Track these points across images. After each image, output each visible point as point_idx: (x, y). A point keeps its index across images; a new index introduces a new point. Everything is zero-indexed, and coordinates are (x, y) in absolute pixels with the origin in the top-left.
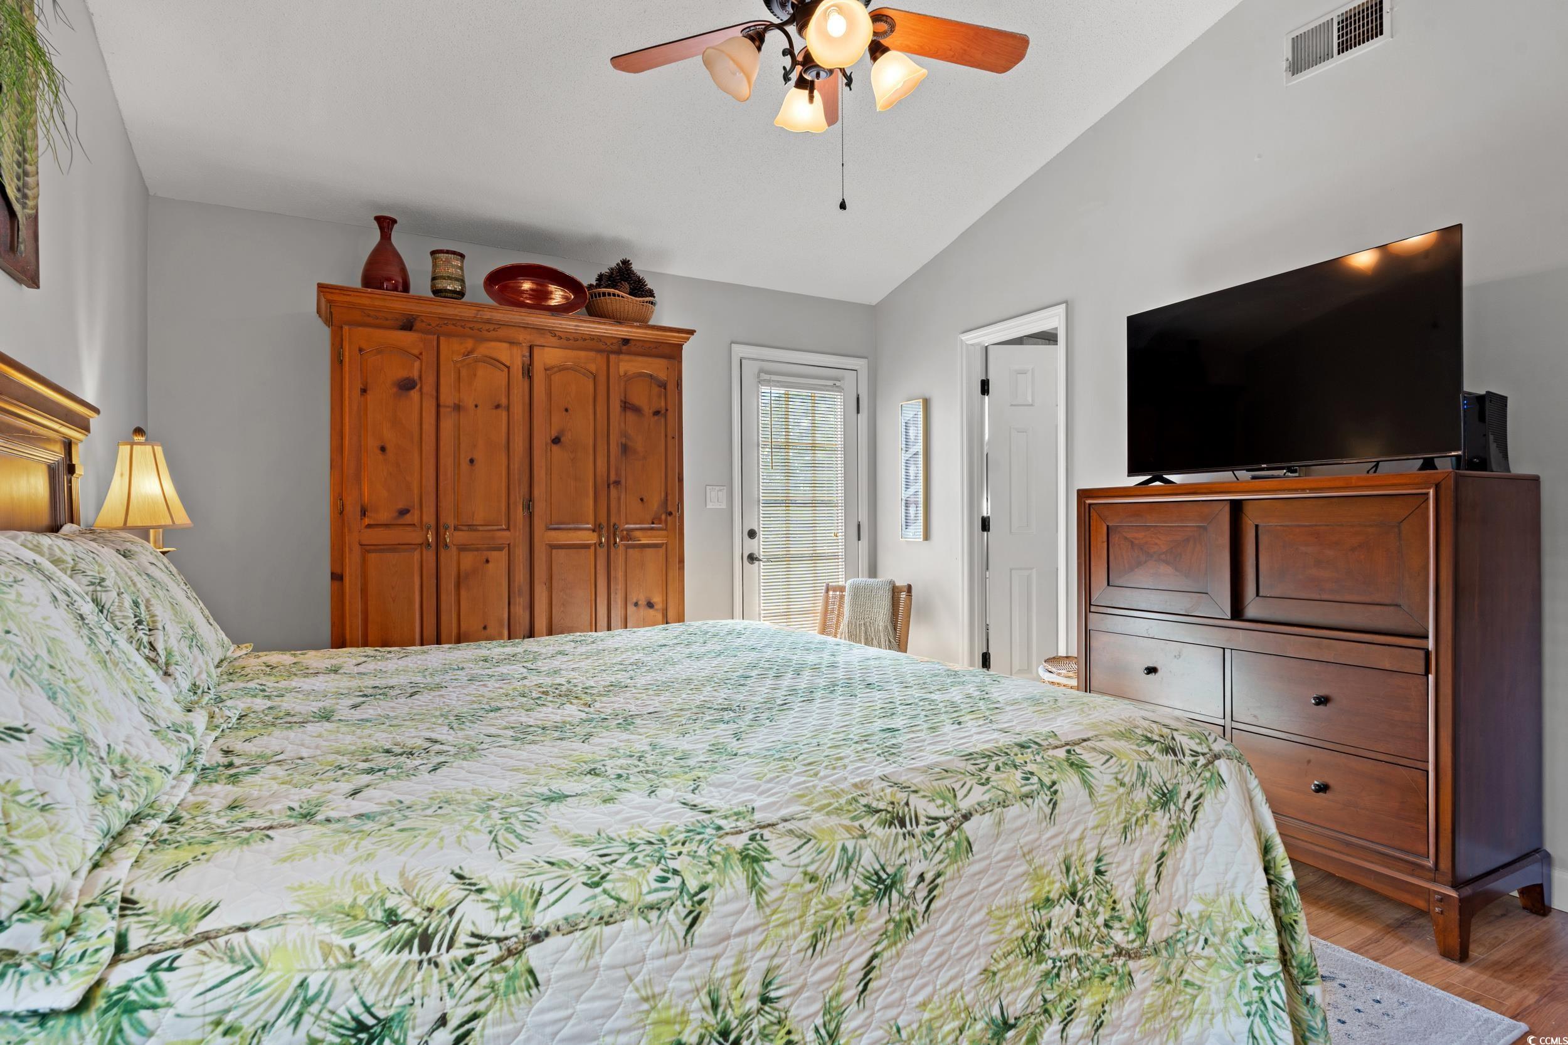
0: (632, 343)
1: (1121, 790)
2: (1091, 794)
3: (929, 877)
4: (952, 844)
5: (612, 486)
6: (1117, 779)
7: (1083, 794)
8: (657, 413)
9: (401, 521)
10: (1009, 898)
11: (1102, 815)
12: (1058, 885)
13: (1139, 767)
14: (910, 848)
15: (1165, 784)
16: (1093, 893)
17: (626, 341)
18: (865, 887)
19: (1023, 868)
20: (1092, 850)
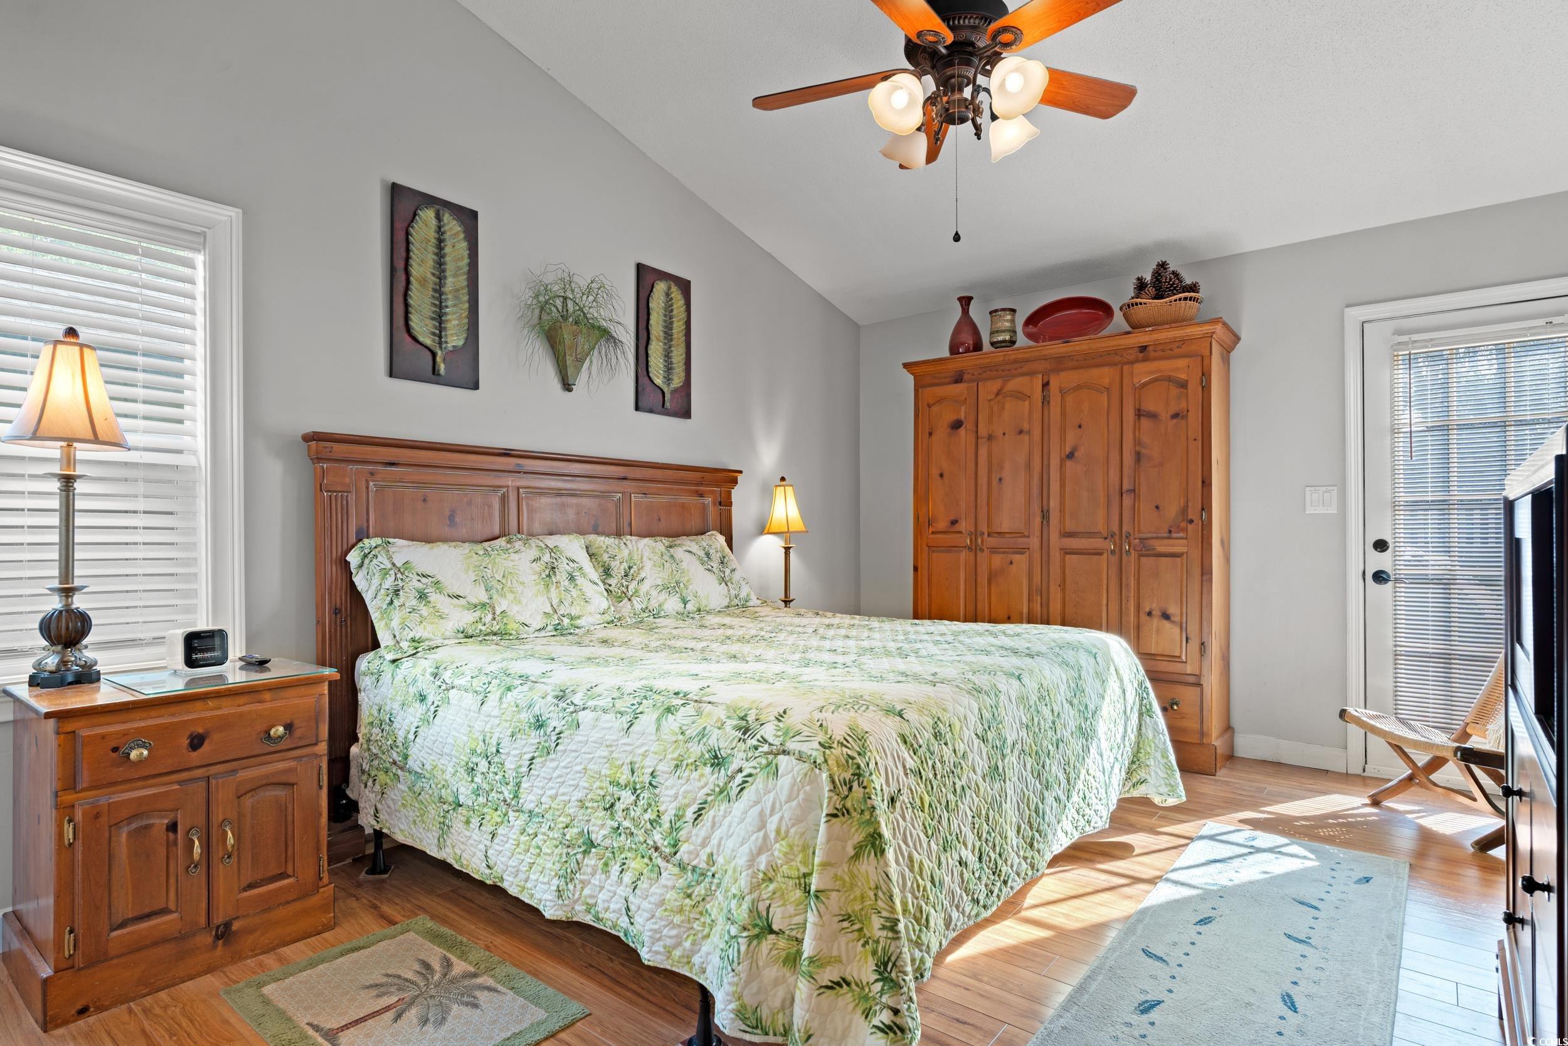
0: (1151, 348)
1: (681, 737)
2: (658, 729)
3: (557, 730)
4: (570, 719)
5: (1124, 495)
6: (681, 728)
7: (652, 728)
8: (1176, 416)
9: (953, 529)
10: (596, 767)
11: (661, 747)
12: (625, 777)
13: (704, 728)
14: (554, 711)
15: (719, 750)
16: (646, 796)
17: (1143, 349)
18: (532, 721)
19: (606, 754)
20: (650, 767)
